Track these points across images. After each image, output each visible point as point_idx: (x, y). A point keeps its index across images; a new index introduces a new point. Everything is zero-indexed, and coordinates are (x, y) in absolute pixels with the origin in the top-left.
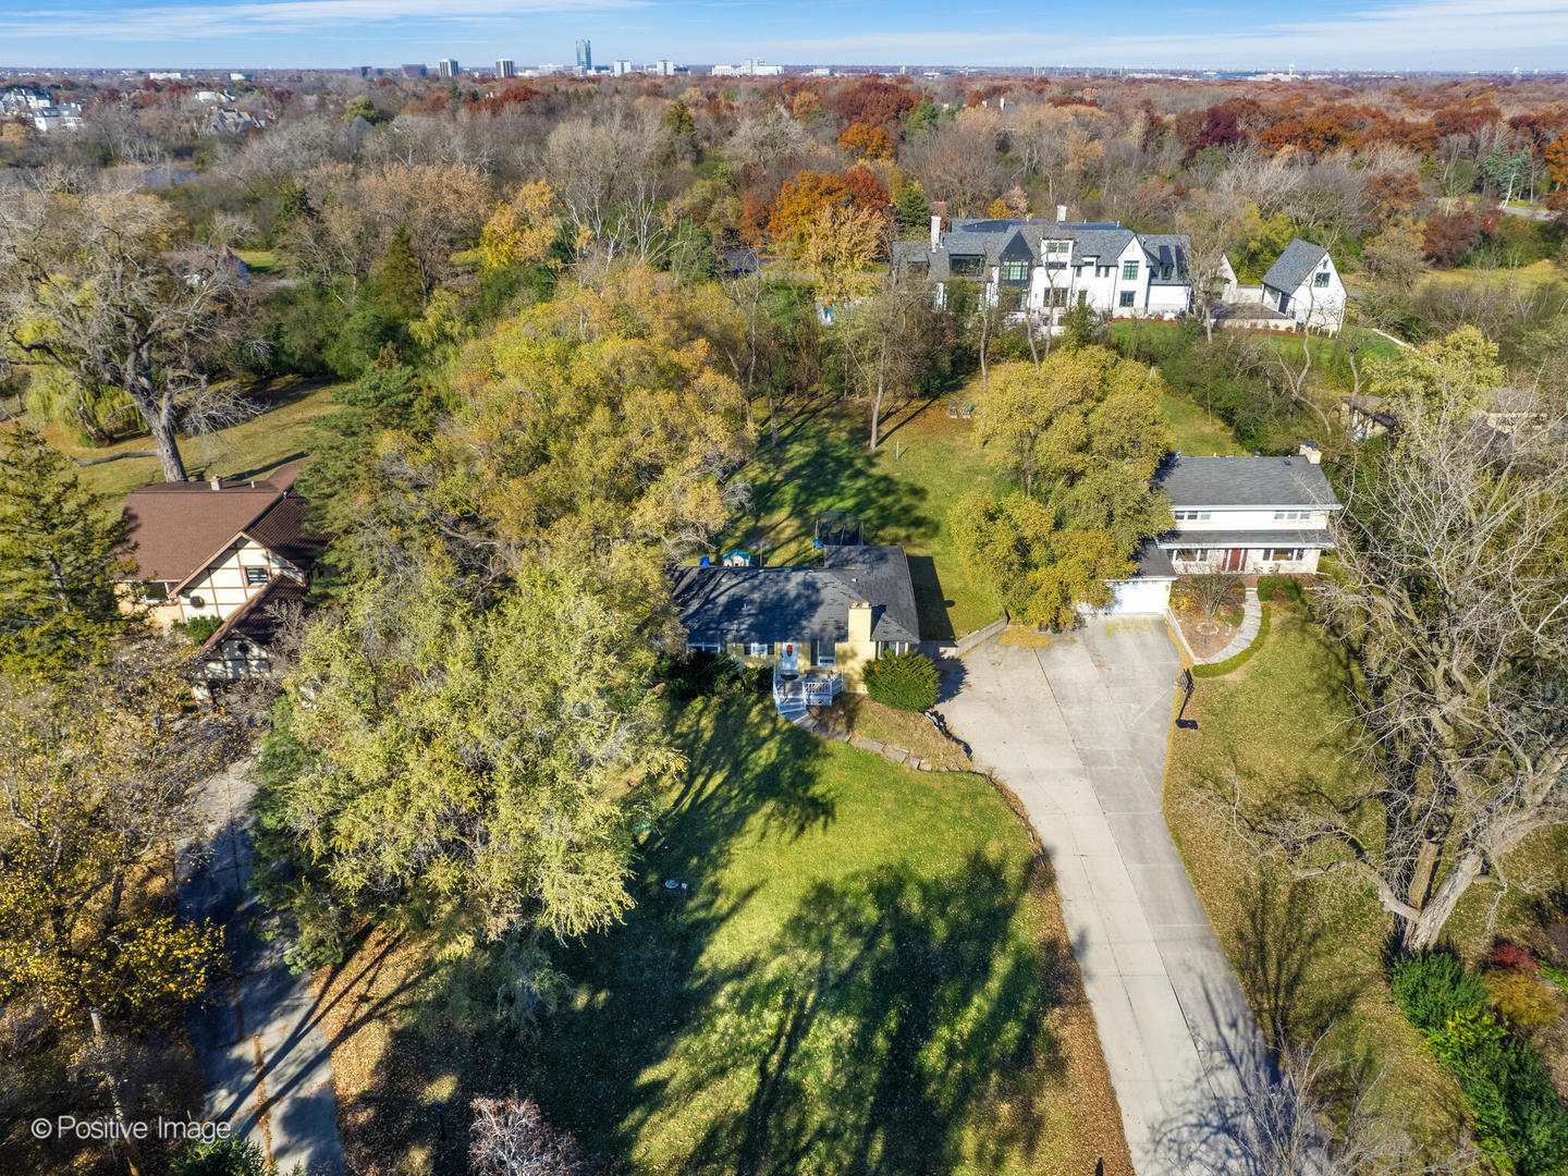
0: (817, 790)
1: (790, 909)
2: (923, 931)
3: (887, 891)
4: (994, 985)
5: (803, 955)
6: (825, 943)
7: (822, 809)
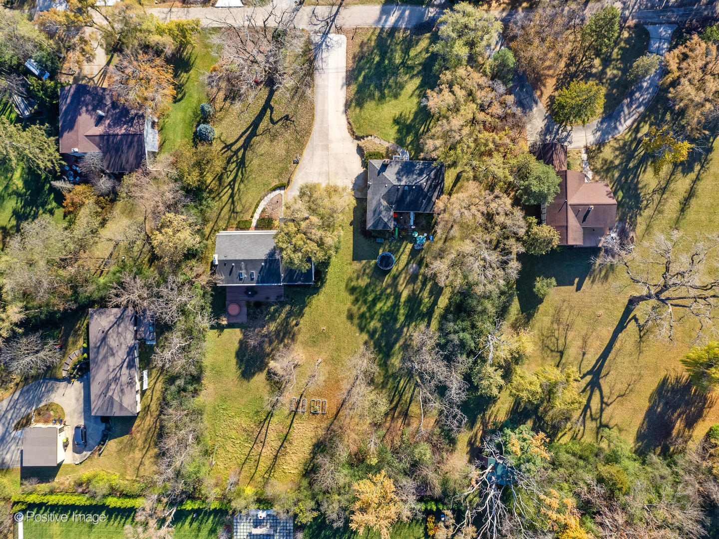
0: (397, 127)
1: (403, 92)
2: (376, 87)
3: (382, 97)
4: (363, 74)
5: (401, 81)
6: (396, 84)
7: (396, 121)
